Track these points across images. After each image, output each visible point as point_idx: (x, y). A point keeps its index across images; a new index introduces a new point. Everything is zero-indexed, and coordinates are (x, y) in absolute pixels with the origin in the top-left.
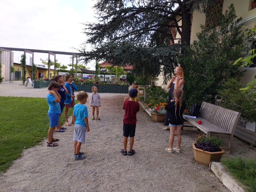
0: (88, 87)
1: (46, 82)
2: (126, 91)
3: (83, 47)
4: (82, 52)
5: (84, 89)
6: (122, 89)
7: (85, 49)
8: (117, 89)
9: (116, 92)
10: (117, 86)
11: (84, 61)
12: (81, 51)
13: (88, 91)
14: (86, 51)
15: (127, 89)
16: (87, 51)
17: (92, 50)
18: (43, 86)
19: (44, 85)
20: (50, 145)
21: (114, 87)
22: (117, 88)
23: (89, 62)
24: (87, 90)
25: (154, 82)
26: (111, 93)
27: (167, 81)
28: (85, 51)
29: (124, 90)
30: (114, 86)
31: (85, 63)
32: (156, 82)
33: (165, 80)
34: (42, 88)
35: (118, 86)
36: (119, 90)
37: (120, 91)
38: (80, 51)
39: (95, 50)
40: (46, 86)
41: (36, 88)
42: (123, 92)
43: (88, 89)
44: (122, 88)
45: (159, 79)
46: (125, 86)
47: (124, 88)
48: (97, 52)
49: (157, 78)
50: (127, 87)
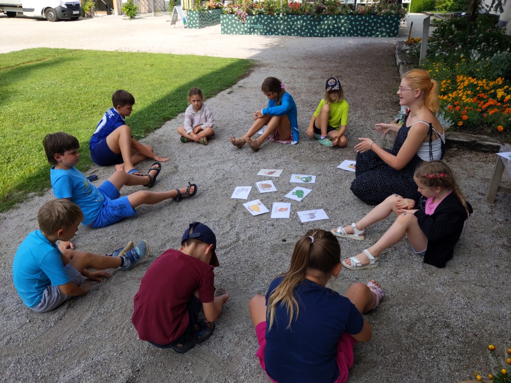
2: (393, 32)
8: (367, 27)
9: (364, 34)
15: (394, 24)
18: (206, 24)
19: (210, 21)
22: (368, 22)
26: (350, 36)
29: (387, 29)
30: (360, 19)
34: (205, 27)
35: (372, 16)
41: (192, 28)
42: (385, 34)
44: (381, 24)
46: (391, 17)
47: (388, 23)
50: (396, 19)
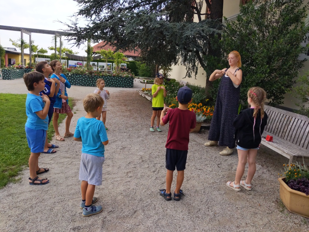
0: (78, 79)
1: (19, 70)
2: (131, 85)
3: (74, 21)
4: (73, 28)
5: (73, 81)
6: (125, 83)
7: (76, 24)
8: (118, 82)
9: (116, 86)
10: (118, 78)
11: (75, 42)
12: (71, 27)
13: (79, 84)
14: (78, 27)
15: (131, 82)
16: (80, 27)
17: (88, 26)
18: (15, 77)
19: (17, 76)
20: (36, 182)
21: (114, 80)
22: (118, 80)
23: (82, 43)
24: (77, 83)
25: (166, 73)
26: (110, 87)
27: (192, 73)
28: (76, 27)
29: (127, 84)
30: (114, 78)
31: (76, 44)
32: (169, 73)
33: (188, 72)
34: (14, 79)
35: (120, 77)
36: (121, 83)
37: (123, 84)
38: (69, 26)
39: (91, 26)
40: (19, 77)
41: (5, 79)
42: (127, 86)
43: (79, 82)
44: (124, 81)
45: (172, 70)
46: (129, 78)
47: (128, 81)
48: (93, 28)
49: (170, 68)
50: (131, 79)
